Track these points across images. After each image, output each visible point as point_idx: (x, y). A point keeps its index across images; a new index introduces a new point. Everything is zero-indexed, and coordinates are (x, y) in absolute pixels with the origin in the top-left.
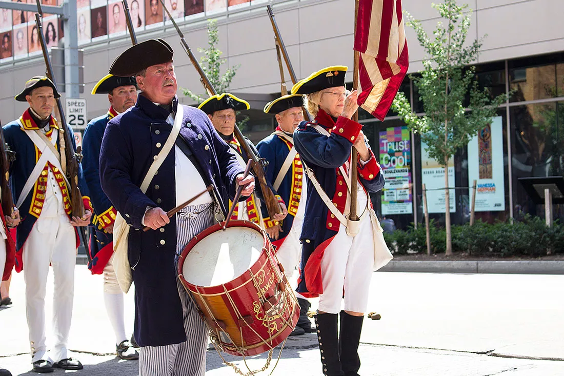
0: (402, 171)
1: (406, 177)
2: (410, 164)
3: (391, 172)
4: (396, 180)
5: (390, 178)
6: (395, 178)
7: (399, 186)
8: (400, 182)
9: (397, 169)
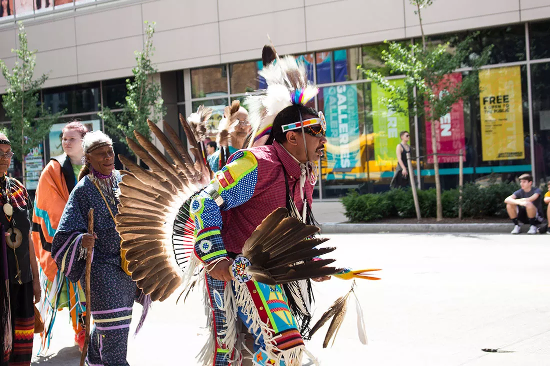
0: (37, 158)
1: (40, 162)
2: (42, 153)
3: (30, 159)
4: (34, 164)
5: (30, 163)
6: (33, 163)
7: (36, 169)
8: (36, 166)
9: (34, 157)
